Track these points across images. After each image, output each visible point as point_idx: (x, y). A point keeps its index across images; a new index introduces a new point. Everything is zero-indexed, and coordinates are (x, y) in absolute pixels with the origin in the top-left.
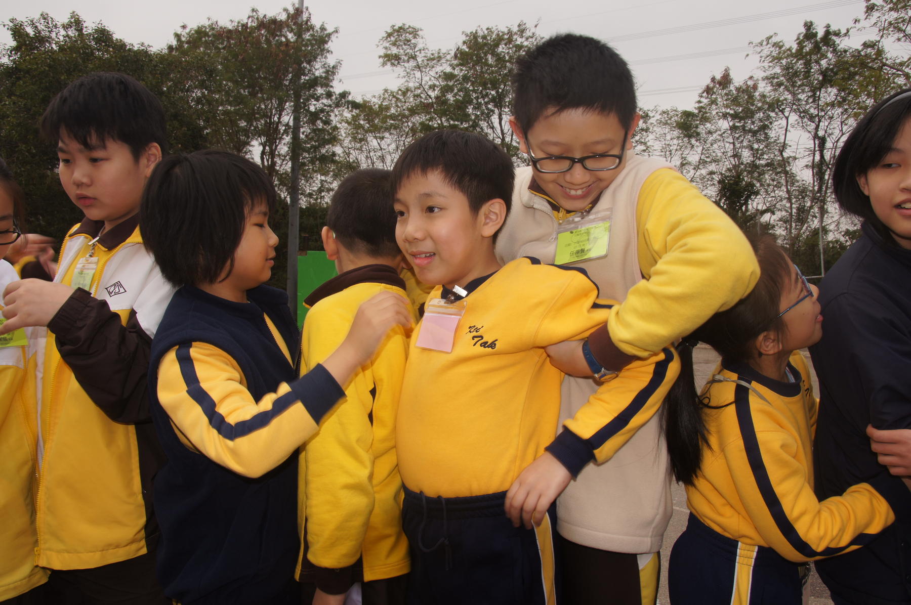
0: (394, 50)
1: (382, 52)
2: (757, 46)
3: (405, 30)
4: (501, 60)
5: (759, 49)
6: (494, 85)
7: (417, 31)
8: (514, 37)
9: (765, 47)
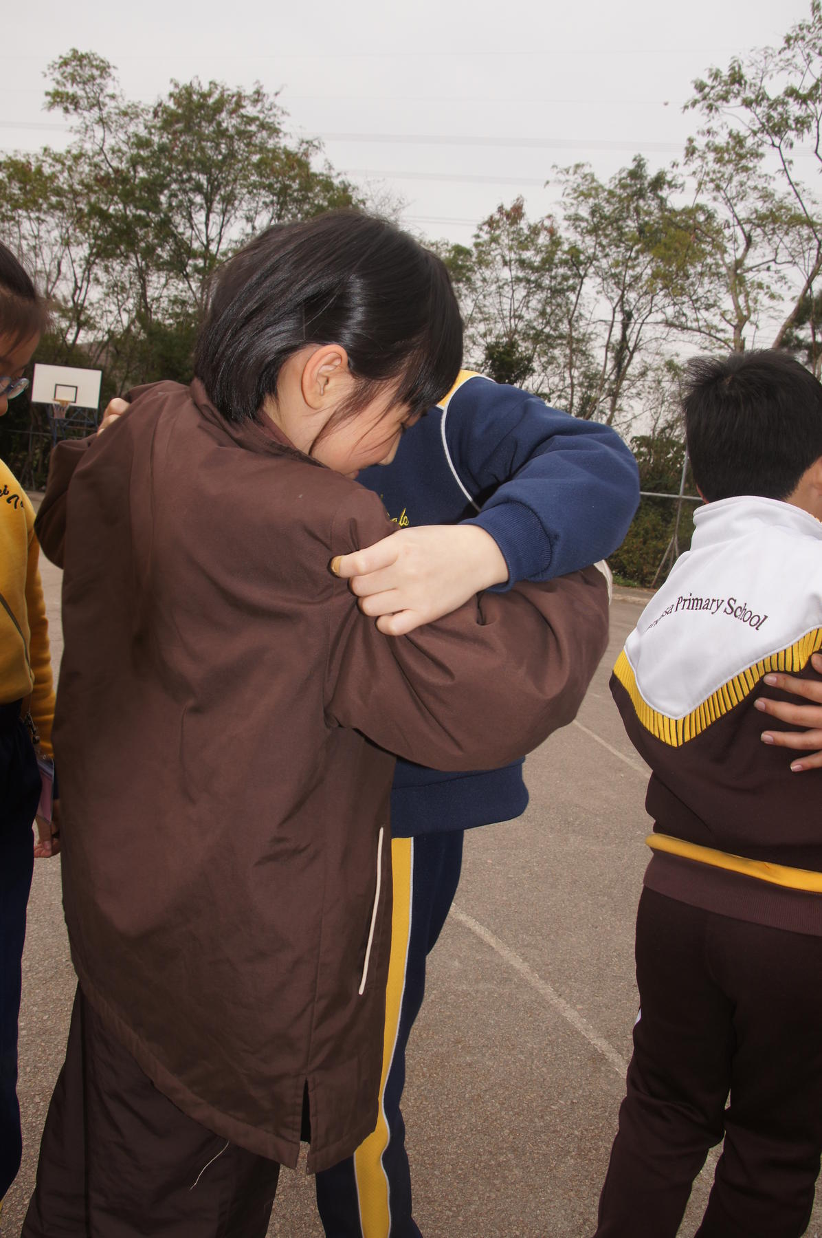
0: (71, 89)
1: (51, 87)
2: (562, 172)
3: (90, 62)
4: (221, 133)
5: (562, 177)
6: (205, 166)
7: (109, 67)
8: (244, 103)
9: (571, 177)
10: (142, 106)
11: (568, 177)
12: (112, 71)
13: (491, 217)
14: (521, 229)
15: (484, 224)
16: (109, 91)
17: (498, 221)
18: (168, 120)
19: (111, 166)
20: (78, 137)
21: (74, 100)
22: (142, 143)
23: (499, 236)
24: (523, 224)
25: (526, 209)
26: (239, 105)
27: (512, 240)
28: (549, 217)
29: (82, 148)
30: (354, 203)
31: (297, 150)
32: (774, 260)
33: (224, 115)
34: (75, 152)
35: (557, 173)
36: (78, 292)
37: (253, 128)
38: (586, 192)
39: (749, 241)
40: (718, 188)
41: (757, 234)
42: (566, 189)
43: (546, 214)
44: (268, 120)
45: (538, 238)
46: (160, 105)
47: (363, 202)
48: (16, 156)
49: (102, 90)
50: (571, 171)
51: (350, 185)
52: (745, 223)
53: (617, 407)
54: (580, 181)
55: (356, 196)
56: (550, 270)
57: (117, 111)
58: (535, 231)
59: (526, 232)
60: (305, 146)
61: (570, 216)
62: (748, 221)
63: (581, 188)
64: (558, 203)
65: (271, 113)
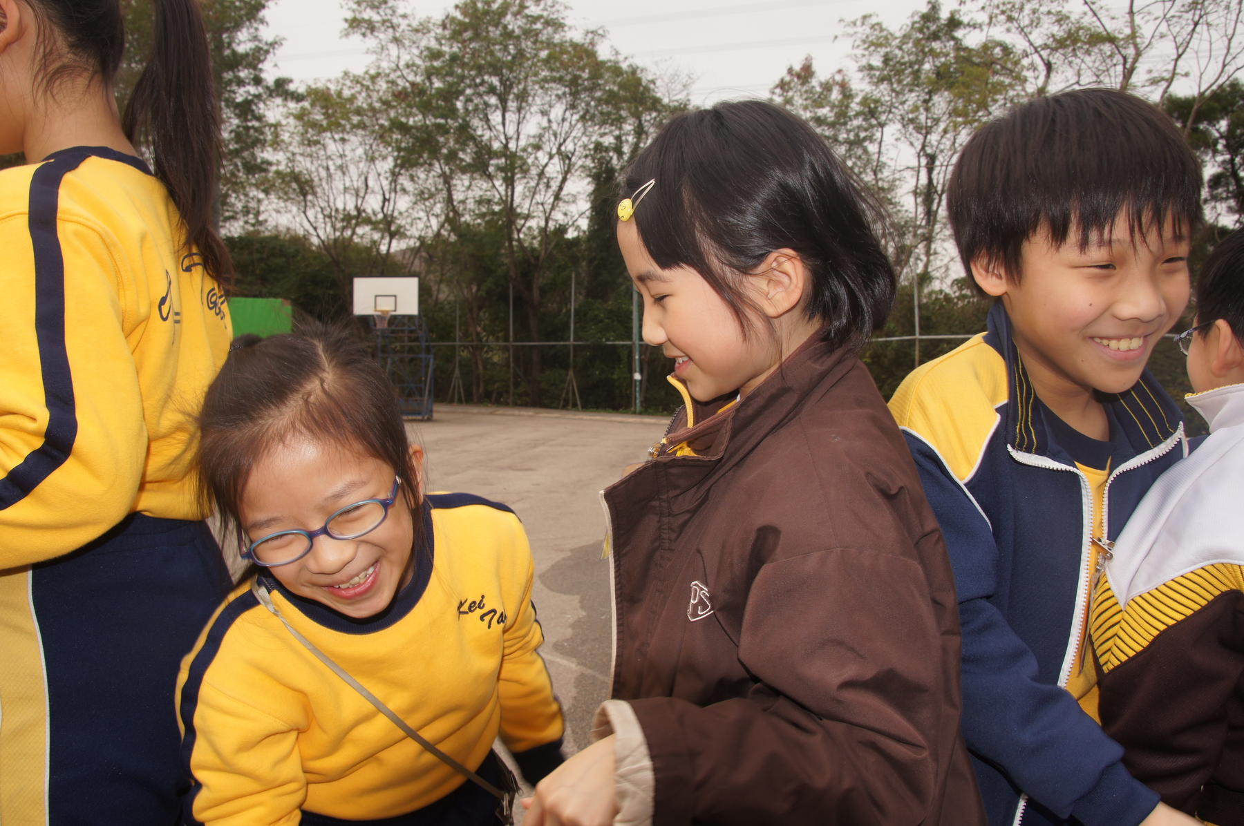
0: (366, 14)
1: (348, 15)
2: (849, 25)
4: (508, 35)
5: (851, 30)
6: (496, 69)
8: (527, 4)
9: (859, 29)
10: (433, 21)
11: (855, 29)
13: (782, 80)
14: (813, 87)
15: (776, 87)
17: (789, 83)
18: (455, 29)
19: (407, 81)
20: (374, 57)
21: (370, 24)
22: (435, 55)
23: (792, 98)
24: (814, 82)
25: (816, 67)
26: (522, 6)
27: (806, 99)
28: (840, 71)
29: (379, 67)
30: (644, 84)
31: (583, 41)
32: (1078, 83)
33: (509, 17)
34: (372, 72)
35: (845, 27)
36: (387, 204)
37: (538, 26)
38: (875, 41)
39: (1049, 67)
40: (1010, 19)
41: (1056, 59)
42: (855, 41)
43: (836, 69)
44: (552, 16)
45: (831, 94)
46: (447, 17)
47: (653, 82)
48: (315, 84)
49: (394, 11)
50: (859, 23)
51: (638, 68)
52: (1043, 49)
53: (932, 251)
54: (868, 31)
55: (645, 77)
56: (845, 124)
57: (410, 28)
58: (827, 87)
59: (818, 89)
60: (590, 36)
61: (864, 67)
62: (1045, 46)
63: (870, 39)
64: (849, 56)
65: (554, 9)
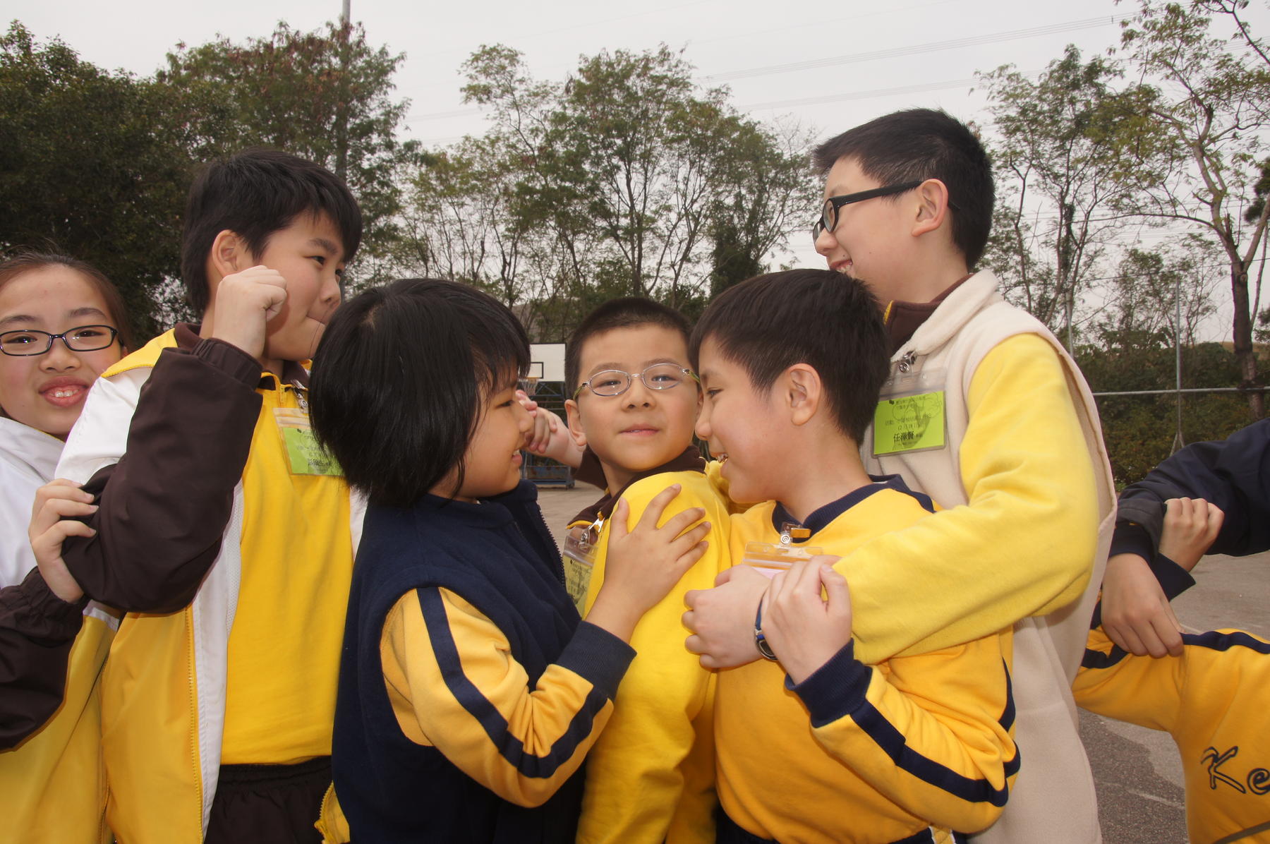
0: (483, 81)
2: (986, 77)
3: (499, 53)
4: (631, 97)
5: (987, 83)
7: (516, 55)
8: (651, 65)
9: (996, 81)
10: (550, 85)
11: (992, 81)
12: (520, 57)
16: (518, 76)
18: (579, 93)
19: (527, 144)
20: (496, 122)
21: (487, 91)
22: (560, 119)
26: (646, 68)
29: (500, 132)
31: (707, 100)
33: (633, 78)
34: (492, 136)
35: (981, 79)
37: (664, 87)
38: (1012, 92)
42: (991, 93)
44: (676, 76)
46: (571, 80)
49: (512, 77)
57: (528, 93)
61: (1001, 118)
63: (1007, 90)
